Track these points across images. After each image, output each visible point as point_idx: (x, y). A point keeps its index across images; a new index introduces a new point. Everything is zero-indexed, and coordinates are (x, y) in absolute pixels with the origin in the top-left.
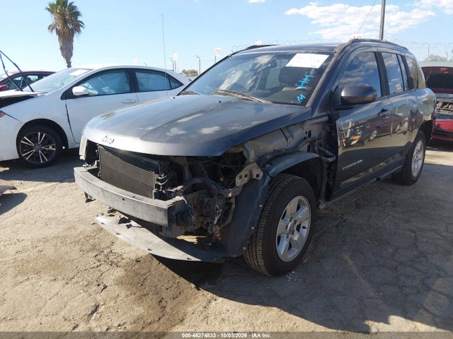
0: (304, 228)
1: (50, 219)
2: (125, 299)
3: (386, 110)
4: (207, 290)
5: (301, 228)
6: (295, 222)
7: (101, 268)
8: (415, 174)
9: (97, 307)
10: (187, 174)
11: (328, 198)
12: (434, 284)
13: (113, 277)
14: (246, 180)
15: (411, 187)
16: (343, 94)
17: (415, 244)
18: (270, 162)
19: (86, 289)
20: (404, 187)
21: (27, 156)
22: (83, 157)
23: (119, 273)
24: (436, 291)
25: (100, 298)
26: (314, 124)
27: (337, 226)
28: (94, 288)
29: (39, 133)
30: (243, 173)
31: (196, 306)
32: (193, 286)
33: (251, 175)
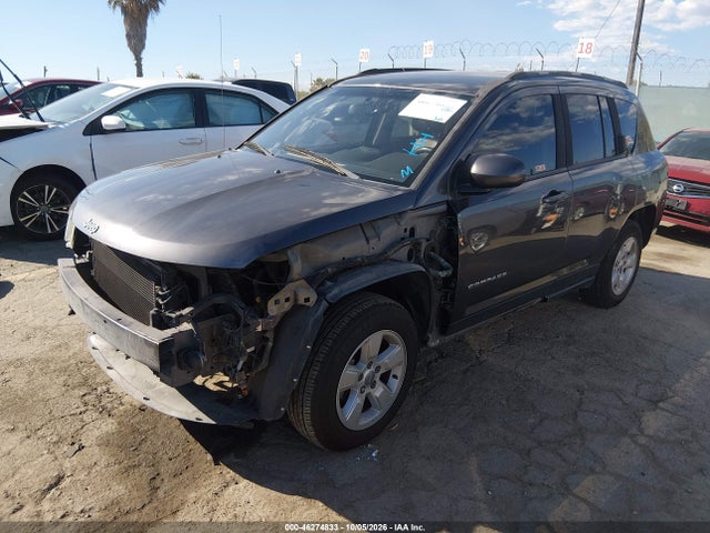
0: (395, 377)
1: (35, 329)
2: (104, 470)
3: (559, 193)
4: (228, 466)
5: (391, 377)
6: (378, 369)
7: (85, 416)
8: (618, 291)
9: (60, 479)
10: (204, 289)
11: (444, 331)
12: (578, 484)
13: (97, 433)
14: (287, 306)
15: (610, 311)
16: (474, 169)
17: (576, 413)
18: (334, 278)
19: (52, 449)
20: (599, 310)
21: (28, 221)
22: (70, 245)
23: (108, 426)
24: (579, 497)
25: (68, 465)
26: (422, 216)
27: (465, 372)
28: (65, 448)
29: (47, 187)
30: (281, 296)
31: (203, 490)
32: (209, 457)
33: (296, 300)
